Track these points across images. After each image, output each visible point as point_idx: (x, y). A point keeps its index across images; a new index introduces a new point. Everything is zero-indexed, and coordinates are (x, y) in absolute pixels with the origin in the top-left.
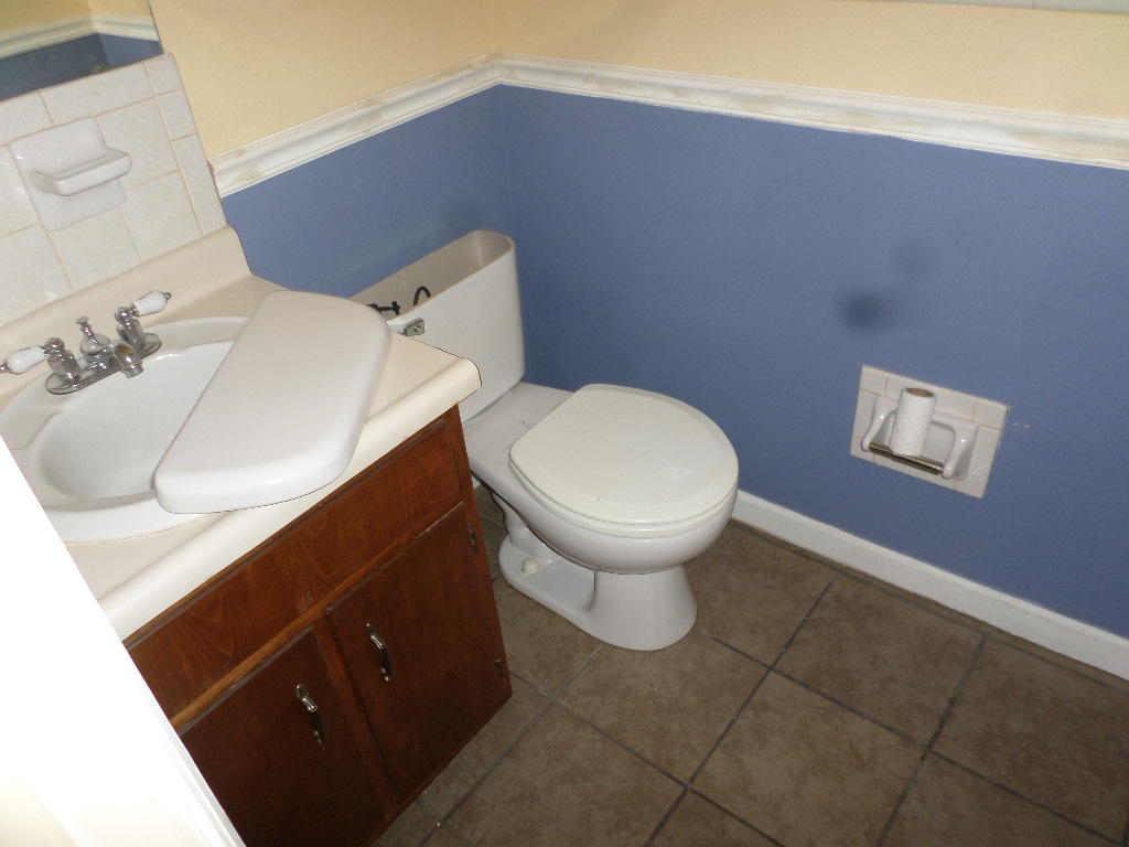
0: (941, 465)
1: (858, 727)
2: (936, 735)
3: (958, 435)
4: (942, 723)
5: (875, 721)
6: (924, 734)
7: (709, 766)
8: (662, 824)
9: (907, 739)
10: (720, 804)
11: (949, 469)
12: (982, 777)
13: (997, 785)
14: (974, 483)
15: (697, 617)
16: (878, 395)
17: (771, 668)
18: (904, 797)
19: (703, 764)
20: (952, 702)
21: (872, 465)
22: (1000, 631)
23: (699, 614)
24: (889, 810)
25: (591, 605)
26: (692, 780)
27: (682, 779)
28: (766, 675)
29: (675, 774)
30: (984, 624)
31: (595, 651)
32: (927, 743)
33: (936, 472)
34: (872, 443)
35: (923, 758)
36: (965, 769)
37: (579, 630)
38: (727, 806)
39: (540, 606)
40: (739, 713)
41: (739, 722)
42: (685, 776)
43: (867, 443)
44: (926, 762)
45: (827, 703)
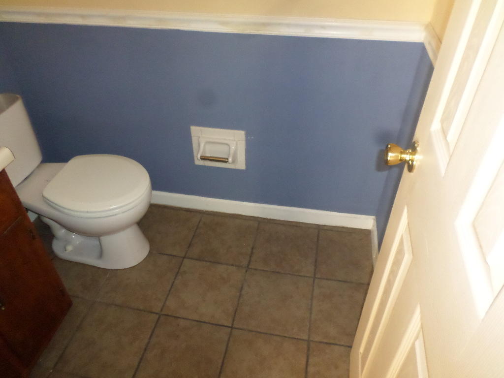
0: (227, 159)
1: (221, 268)
2: (250, 262)
3: (231, 146)
4: (250, 257)
5: (227, 264)
6: (244, 262)
7: (167, 303)
8: (153, 332)
9: (239, 267)
10: (175, 315)
11: (230, 160)
12: (267, 271)
13: (273, 272)
14: (241, 164)
15: (150, 247)
16: (199, 137)
17: (184, 258)
18: (242, 288)
19: (165, 302)
20: (253, 249)
21: (204, 167)
22: (264, 219)
23: (151, 246)
24: (238, 294)
25: (101, 255)
26: (162, 310)
27: (157, 312)
28: (183, 261)
29: (154, 310)
30: (258, 217)
31: (108, 275)
32: (246, 266)
33: (226, 162)
34: (201, 156)
35: (246, 272)
36: (260, 270)
37: (99, 268)
38: (178, 315)
39: (77, 264)
40: (175, 278)
41: (176, 282)
42: (158, 310)
43: (199, 157)
44: (247, 272)
45: (208, 263)
